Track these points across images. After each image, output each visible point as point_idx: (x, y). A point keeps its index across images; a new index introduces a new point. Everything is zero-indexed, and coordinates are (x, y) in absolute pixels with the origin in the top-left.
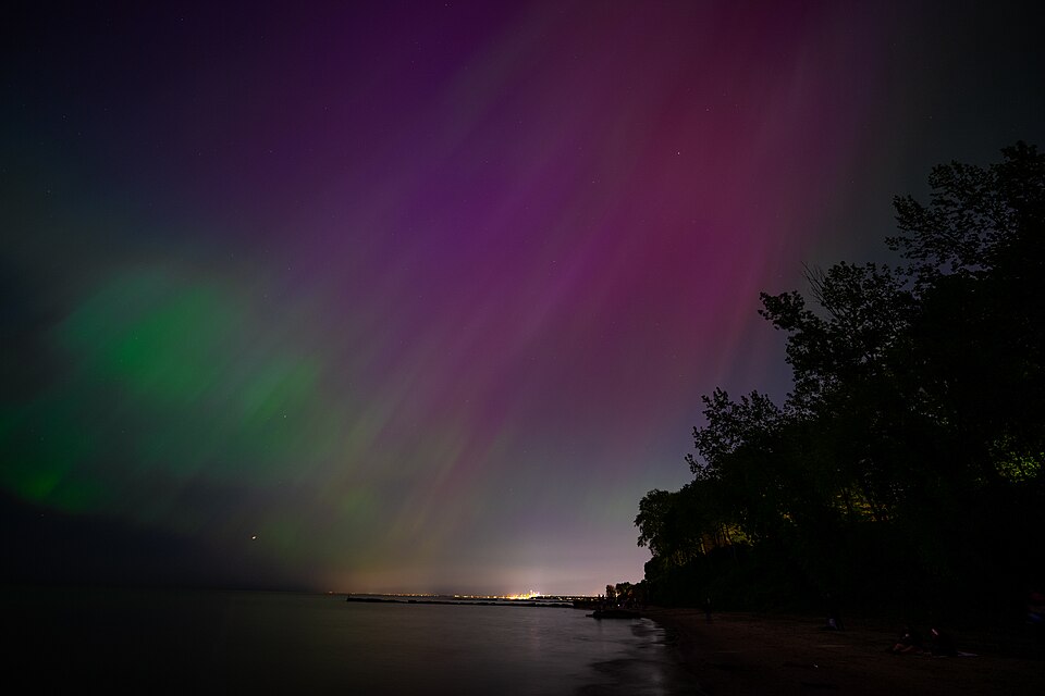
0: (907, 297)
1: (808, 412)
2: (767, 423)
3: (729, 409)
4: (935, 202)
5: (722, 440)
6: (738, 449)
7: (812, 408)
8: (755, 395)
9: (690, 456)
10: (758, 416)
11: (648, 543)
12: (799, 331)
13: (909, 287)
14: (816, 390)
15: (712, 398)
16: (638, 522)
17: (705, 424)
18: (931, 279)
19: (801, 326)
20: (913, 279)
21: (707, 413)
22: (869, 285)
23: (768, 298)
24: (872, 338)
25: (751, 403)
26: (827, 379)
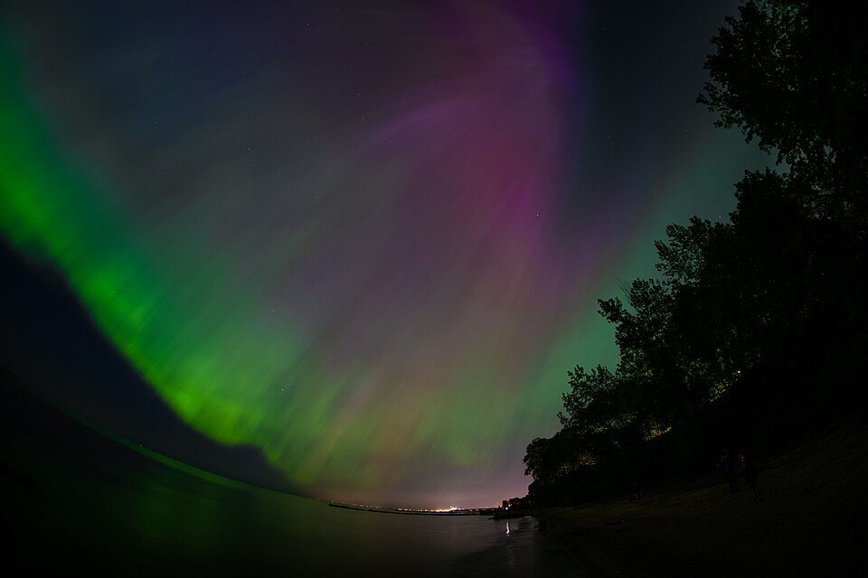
0: (669, 297)
1: (629, 375)
2: (607, 385)
3: (584, 379)
4: (671, 244)
5: (580, 400)
6: (590, 404)
7: (631, 372)
8: (599, 368)
9: (560, 413)
10: (601, 381)
11: (532, 473)
12: (620, 323)
13: (669, 292)
14: (632, 360)
15: (574, 372)
16: (525, 460)
17: (570, 390)
18: (677, 288)
19: (622, 319)
20: (670, 287)
21: (571, 383)
22: (652, 292)
23: (603, 302)
24: (656, 324)
25: (597, 374)
26: (637, 353)
